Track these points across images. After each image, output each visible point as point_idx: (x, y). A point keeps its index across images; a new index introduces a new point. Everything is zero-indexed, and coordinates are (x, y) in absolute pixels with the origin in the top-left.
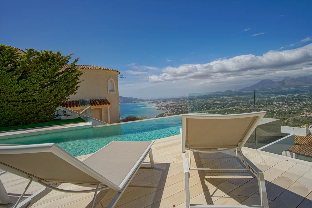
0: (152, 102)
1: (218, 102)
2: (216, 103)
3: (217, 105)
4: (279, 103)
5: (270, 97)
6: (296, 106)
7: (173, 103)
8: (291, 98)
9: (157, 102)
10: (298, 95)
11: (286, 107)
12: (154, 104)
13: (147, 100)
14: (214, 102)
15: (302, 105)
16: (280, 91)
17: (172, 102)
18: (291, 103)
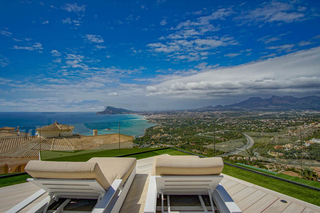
0: (142, 114)
1: (209, 117)
2: (206, 118)
3: (207, 120)
4: (267, 120)
5: (258, 114)
6: (282, 124)
7: (164, 116)
8: (277, 116)
9: (147, 114)
10: (284, 113)
11: (272, 125)
12: (144, 116)
13: (137, 112)
14: (205, 117)
15: (287, 123)
16: (268, 108)
17: (162, 115)
18: (277, 121)
